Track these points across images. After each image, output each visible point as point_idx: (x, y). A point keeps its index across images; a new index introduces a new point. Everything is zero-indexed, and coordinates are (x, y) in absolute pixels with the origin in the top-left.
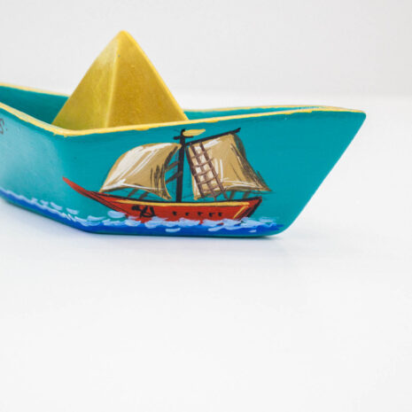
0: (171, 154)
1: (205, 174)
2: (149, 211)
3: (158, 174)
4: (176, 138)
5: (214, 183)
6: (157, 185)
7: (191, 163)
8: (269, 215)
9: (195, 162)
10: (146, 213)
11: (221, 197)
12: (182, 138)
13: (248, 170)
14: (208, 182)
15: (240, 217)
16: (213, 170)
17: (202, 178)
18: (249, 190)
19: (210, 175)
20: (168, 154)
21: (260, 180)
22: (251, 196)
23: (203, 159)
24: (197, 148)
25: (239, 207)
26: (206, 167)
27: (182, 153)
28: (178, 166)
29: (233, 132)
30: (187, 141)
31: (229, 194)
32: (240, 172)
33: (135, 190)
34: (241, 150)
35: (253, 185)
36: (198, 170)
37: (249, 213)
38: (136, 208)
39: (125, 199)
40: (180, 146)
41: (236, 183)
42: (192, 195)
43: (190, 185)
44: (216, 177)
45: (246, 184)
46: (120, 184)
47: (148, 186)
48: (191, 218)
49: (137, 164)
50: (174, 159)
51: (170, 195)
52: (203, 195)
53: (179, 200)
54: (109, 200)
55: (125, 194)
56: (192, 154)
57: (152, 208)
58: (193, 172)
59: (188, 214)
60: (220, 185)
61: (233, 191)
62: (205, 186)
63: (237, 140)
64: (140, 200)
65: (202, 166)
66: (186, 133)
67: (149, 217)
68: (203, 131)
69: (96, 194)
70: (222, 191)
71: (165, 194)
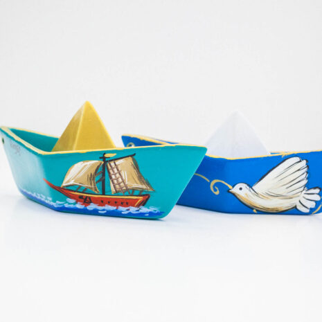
0: (98, 167)
1: (117, 179)
2: (88, 199)
3: (91, 178)
4: (101, 158)
5: (122, 184)
6: (91, 184)
7: (109, 173)
8: (155, 206)
9: (111, 171)
10: (87, 201)
11: (127, 193)
12: (104, 158)
13: (141, 177)
14: (119, 184)
15: (138, 206)
16: (121, 177)
17: (115, 181)
18: (142, 190)
19: (120, 180)
20: (96, 167)
21: (148, 184)
22: (144, 193)
23: (116, 171)
24: (112, 164)
25: (138, 200)
26: (118, 175)
27: (104, 166)
28: (102, 173)
29: (132, 156)
30: (107, 159)
31: (131, 191)
32: (136, 179)
33: (80, 187)
34: (136, 166)
35: (144, 187)
36: (113, 177)
37: (143, 203)
38: (81, 197)
39: (75, 191)
40: (103, 162)
41: (135, 185)
42: (110, 191)
43: (109, 185)
44: (123, 181)
45: (140, 186)
46: (72, 182)
47: (86, 185)
48: (112, 205)
49: (80, 172)
50: (100, 170)
51: (100, 191)
52: (117, 192)
53: (104, 194)
54: (66, 192)
55: (75, 189)
56: (110, 168)
57: (89, 197)
58: (111, 178)
59: (110, 202)
60: (126, 186)
61: (134, 190)
62: (117, 186)
63: (134, 160)
64: (83, 192)
65: (115, 174)
66: (106, 155)
67: (89, 203)
68: (115, 154)
69: (60, 188)
70: (127, 190)
71: (96, 190)
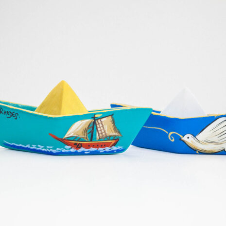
0: (90, 124)
1: (101, 131)
2: (80, 145)
3: (85, 131)
4: (92, 118)
5: (104, 134)
6: (84, 135)
7: (97, 127)
8: (120, 145)
9: (98, 126)
10: (78, 146)
11: (106, 139)
12: (94, 118)
13: (115, 128)
14: (102, 133)
15: (111, 146)
16: (104, 129)
17: (100, 132)
18: (115, 136)
19: (103, 131)
20: (88, 124)
21: (119, 132)
22: (116, 138)
23: (101, 125)
24: (99, 121)
25: (111, 142)
26: (102, 128)
27: (94, 123)
28: (92, 128)
29: (111, 115)
30: (96, 118)
31: (108, 137)
32: (113, 130)
33: (77, 137)
34: (113, 122)
35: (116, 134)
36: (99, 129)
37: (114, 145)
38: (75, 144)
39: (72, 141)
40: (93, 120)
41: (111, 134)
42: (96, 138)
43: (96, 135)
44: (105, 132)
45: (114, 134)
46: (71, 135)
47: (81, 135)
48: (94, 148)
49: (78, 127)
51: (89, 139)
52: (100, 139)
53: (91, 141)
54: (66, 142)
55: (72, 139)
56: (97, 123)
57: (81, 144)
58: (97, 130)
59: (93, 146)
60: (106, 134)
61: (110, 136)
62: (101, 135)
63: (112, 118)
64: (78, 141)
65: (100, 128)
66: (95, 116)
67: (80, 148)
68: (101, 115)
69: (62, 139)
70: (106, 137)
71: (87, 138)
